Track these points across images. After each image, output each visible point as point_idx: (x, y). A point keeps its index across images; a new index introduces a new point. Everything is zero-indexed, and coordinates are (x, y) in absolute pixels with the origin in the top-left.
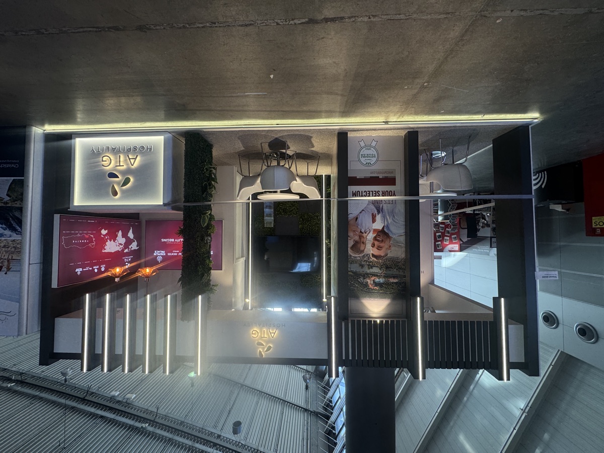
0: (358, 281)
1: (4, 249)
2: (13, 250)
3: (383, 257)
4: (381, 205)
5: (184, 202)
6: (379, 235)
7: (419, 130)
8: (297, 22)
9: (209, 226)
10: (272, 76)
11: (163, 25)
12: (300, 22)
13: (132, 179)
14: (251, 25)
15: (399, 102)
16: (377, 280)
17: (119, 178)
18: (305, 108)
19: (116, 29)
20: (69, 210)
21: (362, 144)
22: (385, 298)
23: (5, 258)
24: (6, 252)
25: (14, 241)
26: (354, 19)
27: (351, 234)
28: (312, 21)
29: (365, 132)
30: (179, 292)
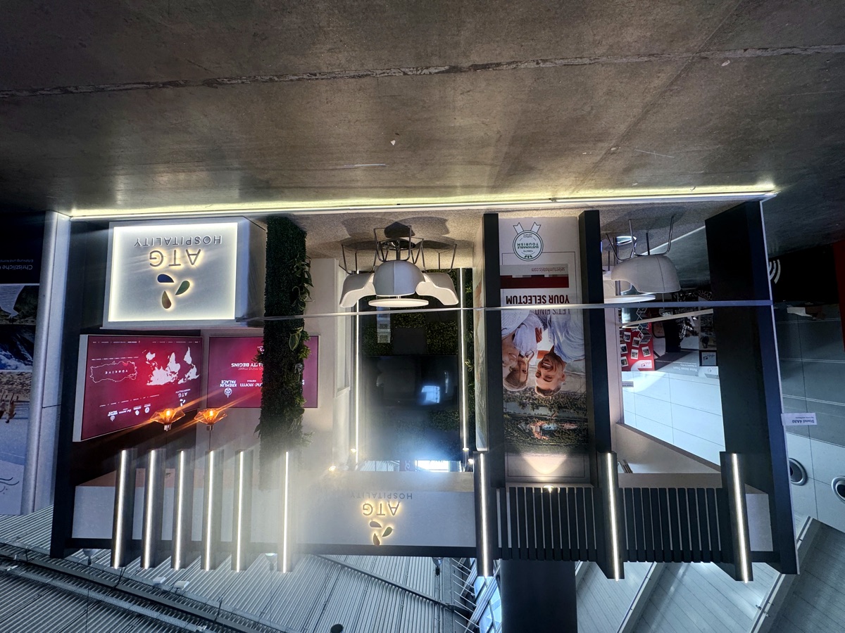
0: (518, 427)
1: (6, 387)
2: (20, 387)
3: (554, 391)
4: (549, 316)
5: (266, 315)
6: (547, 360)
7: (599, 209)
8: (433, 70)
9: (300, 348)
10: (393, 143)
11: (241, 79)
12: (437, 71)
13: (192, 284)
14: (367, 75)
15: (574, 172)
16: (546, 426)
17: (173, 282)
18: (438, 183)
19: (175, 84)
20: (101, 328)
21: (519, 229)
22: (558, 453)
23: (7, 399)
24: (10, 390)
25: (21, 374)
26: (514, 66)
27: (505, 358)
28: (455, 70)
29: (523, 213)
30: (257, 447)
